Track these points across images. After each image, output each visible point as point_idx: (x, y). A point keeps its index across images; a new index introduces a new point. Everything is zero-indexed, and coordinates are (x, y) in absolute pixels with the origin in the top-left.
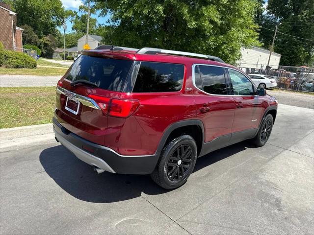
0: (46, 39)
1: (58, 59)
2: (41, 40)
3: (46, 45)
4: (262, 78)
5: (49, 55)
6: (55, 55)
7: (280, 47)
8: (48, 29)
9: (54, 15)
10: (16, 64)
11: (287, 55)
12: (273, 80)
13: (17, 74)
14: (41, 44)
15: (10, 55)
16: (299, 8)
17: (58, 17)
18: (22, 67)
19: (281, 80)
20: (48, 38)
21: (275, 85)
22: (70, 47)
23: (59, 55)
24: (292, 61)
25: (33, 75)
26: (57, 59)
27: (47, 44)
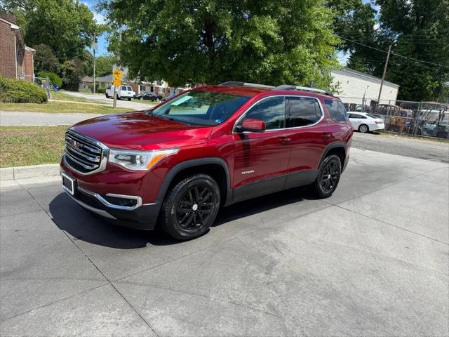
0: (69, 64)
1: (86, 92)
2: (63, 66)
3: (69, 72)
4: (363, 117)
5: (73, 86)
6: (81, 86)
7: (398, 74)
8: (74, 50)
9: (81, 31)
10: (17, 97)
11: (409, 86)
12: (378, 120)
13: (16, 110)
14: (62, 70)
15: (10, 84)
16: (424, 19)
17: (88, 33)
18: (27, 101)
19: (391, 121)
20: (72, 62)
21: (382, 126)
22: (104, 75)
23: (87, 87)
24: (415, 95)
25: (39, 111)
26: (84, 92)
27: (71, 71)
